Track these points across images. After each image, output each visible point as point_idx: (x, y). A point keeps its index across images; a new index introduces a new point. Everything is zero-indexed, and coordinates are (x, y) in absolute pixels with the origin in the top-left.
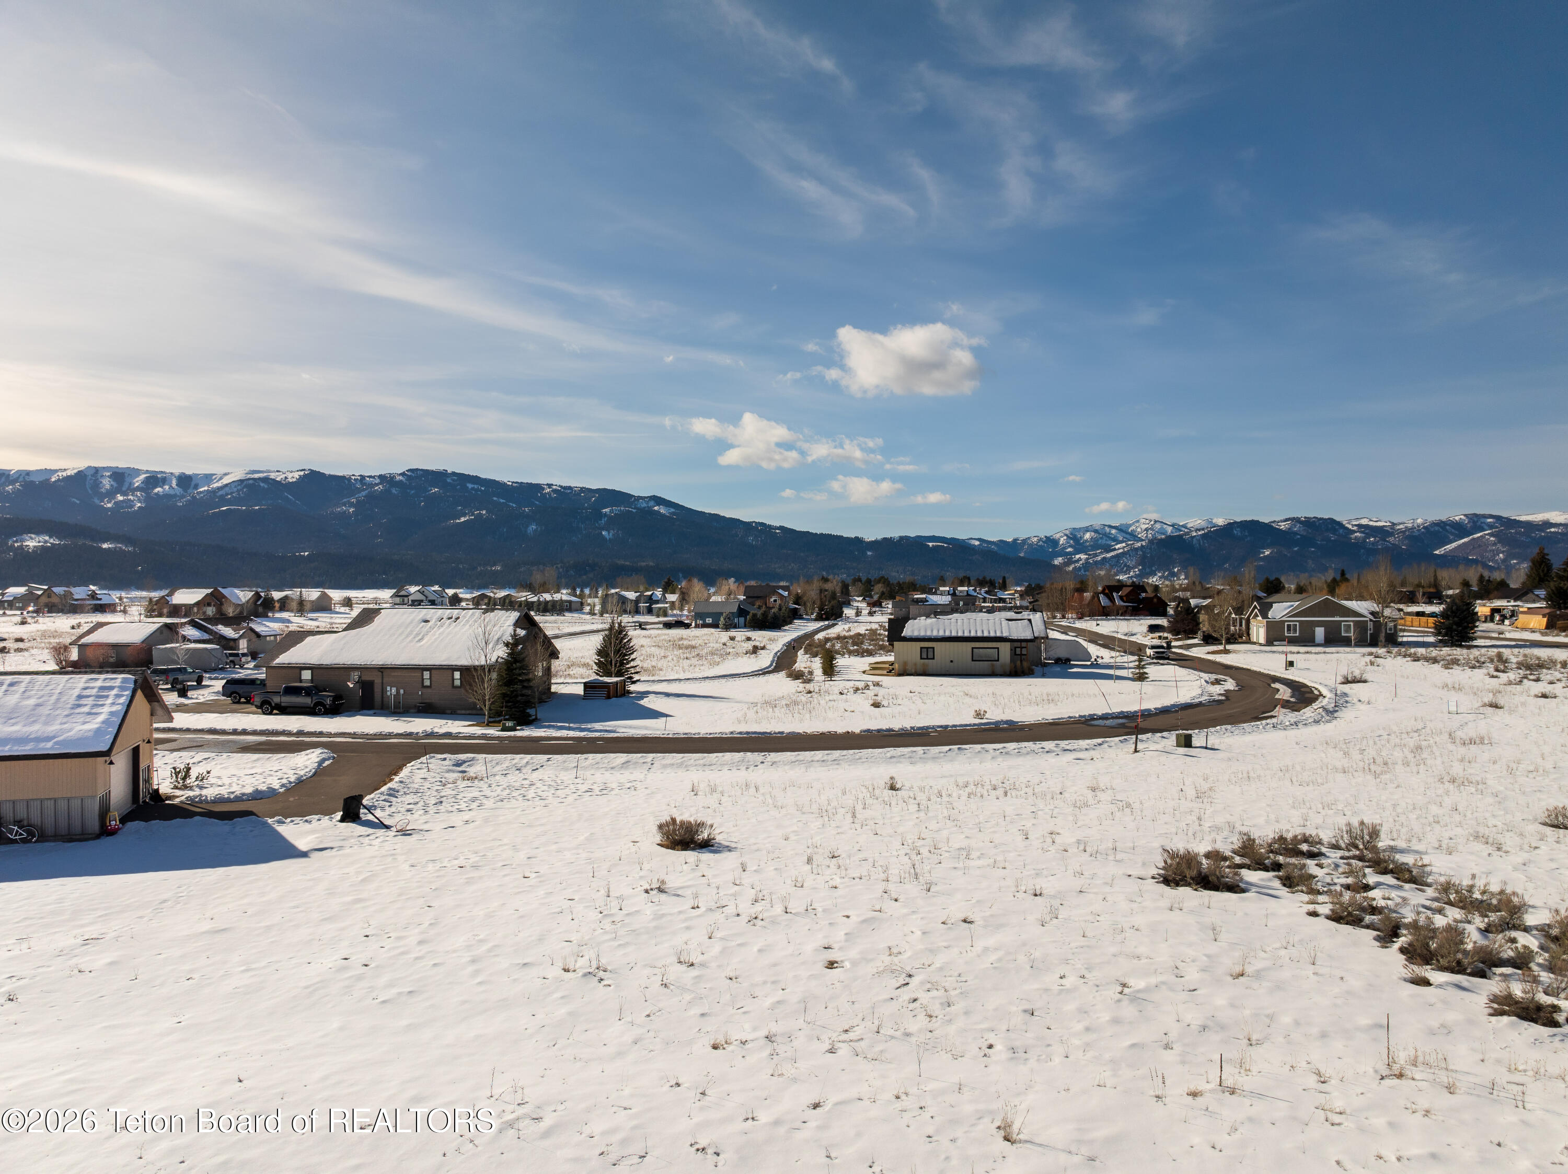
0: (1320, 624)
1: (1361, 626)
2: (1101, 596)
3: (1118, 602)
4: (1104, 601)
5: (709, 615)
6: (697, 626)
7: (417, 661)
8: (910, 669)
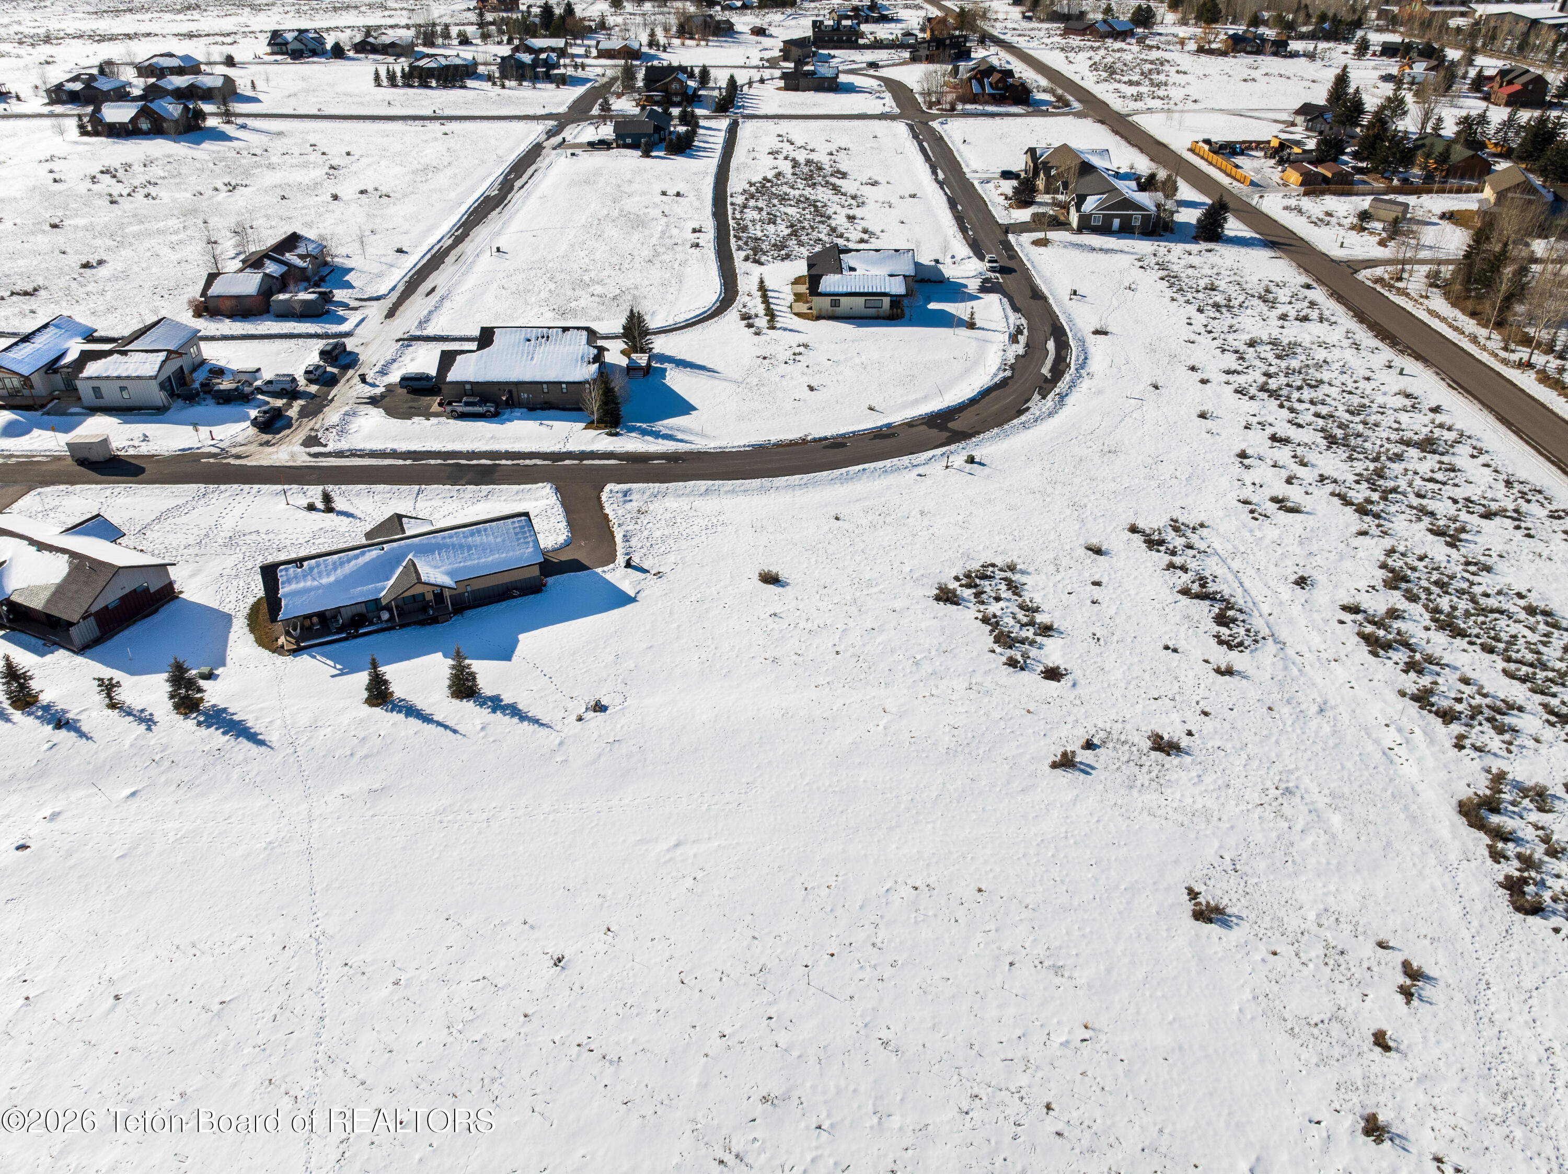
0: (1117, 216)
1: (1146, 218)
2: (974, 82)
3: (988, 90)
4: (975, 87)
5: (629, 136)
6: (618, 147)
7: (538, 379)
8: (824, 314)
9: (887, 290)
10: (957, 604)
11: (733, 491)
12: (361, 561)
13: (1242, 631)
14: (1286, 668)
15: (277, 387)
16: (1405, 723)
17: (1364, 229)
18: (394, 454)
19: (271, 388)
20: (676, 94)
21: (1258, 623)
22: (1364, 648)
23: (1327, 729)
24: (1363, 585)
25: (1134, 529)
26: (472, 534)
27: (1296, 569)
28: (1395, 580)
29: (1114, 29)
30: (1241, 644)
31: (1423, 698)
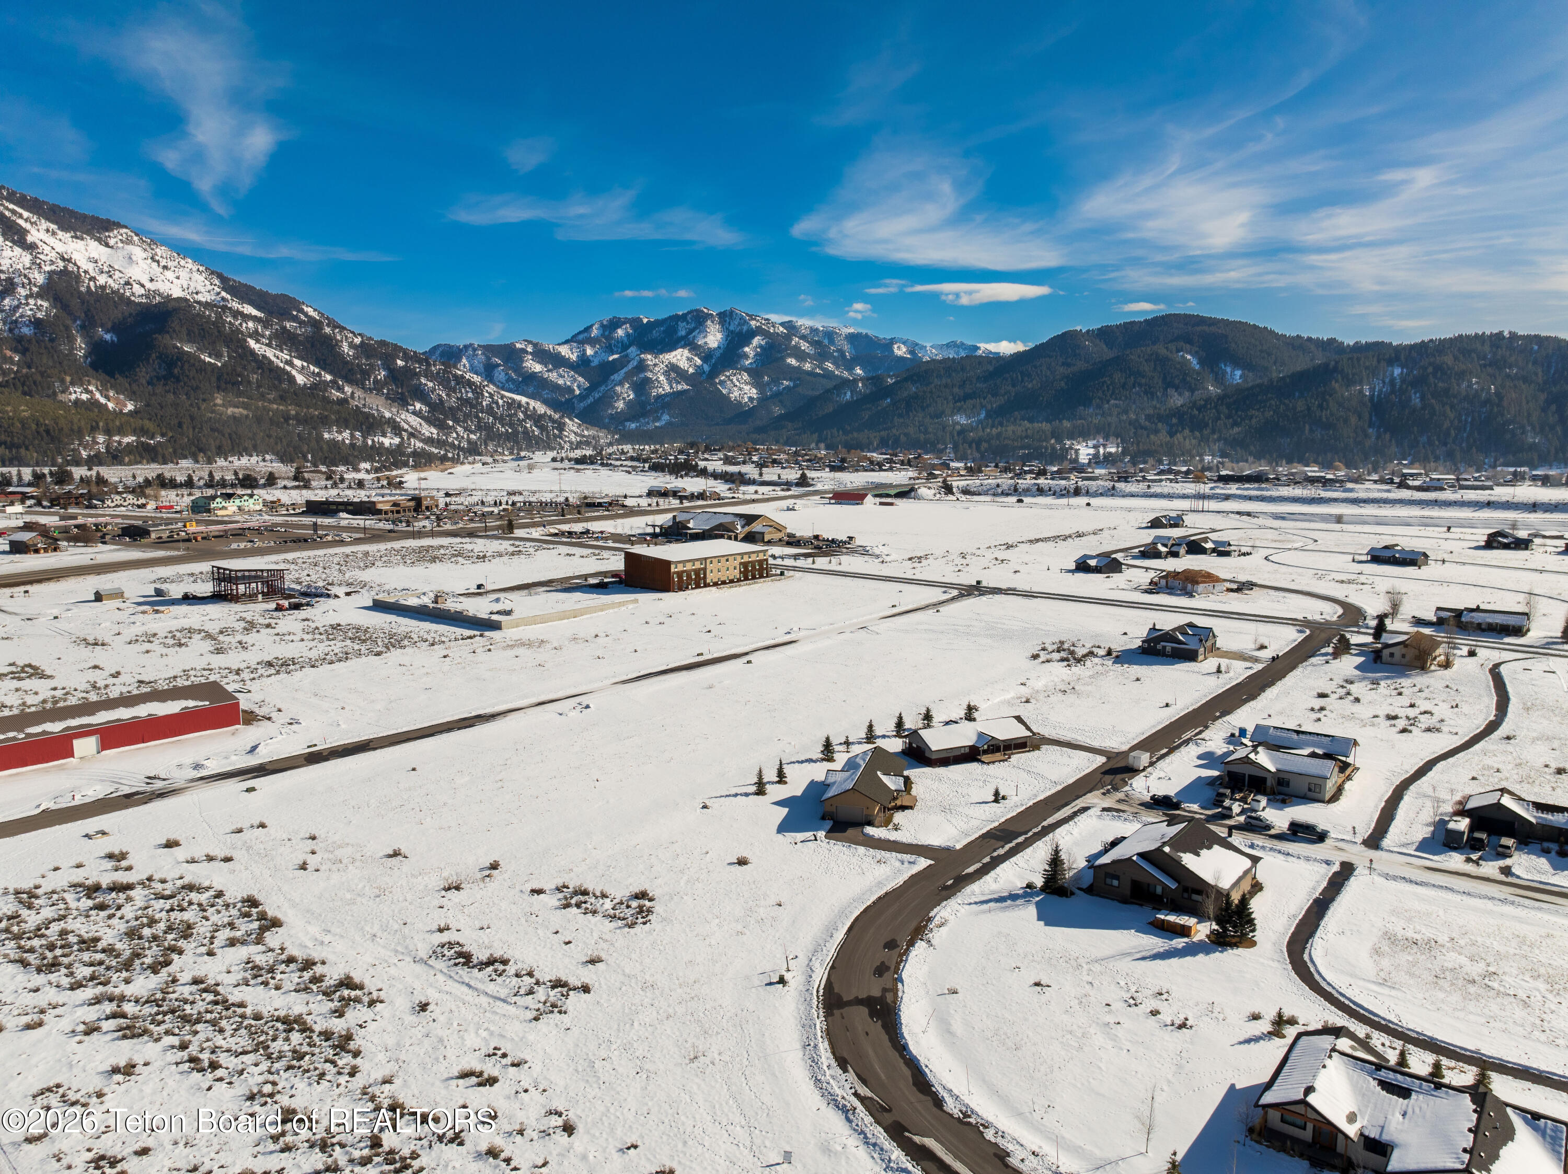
13: (447, 954)
14: (406, 947)
16: (319, 948)
21: (440, 965)
22: (357, 980)
23: (367, 928)
24: (371, 1026)
27: (434, 1015)
28: (343, 1043)
30: (443, 947)
31: (308, 964)
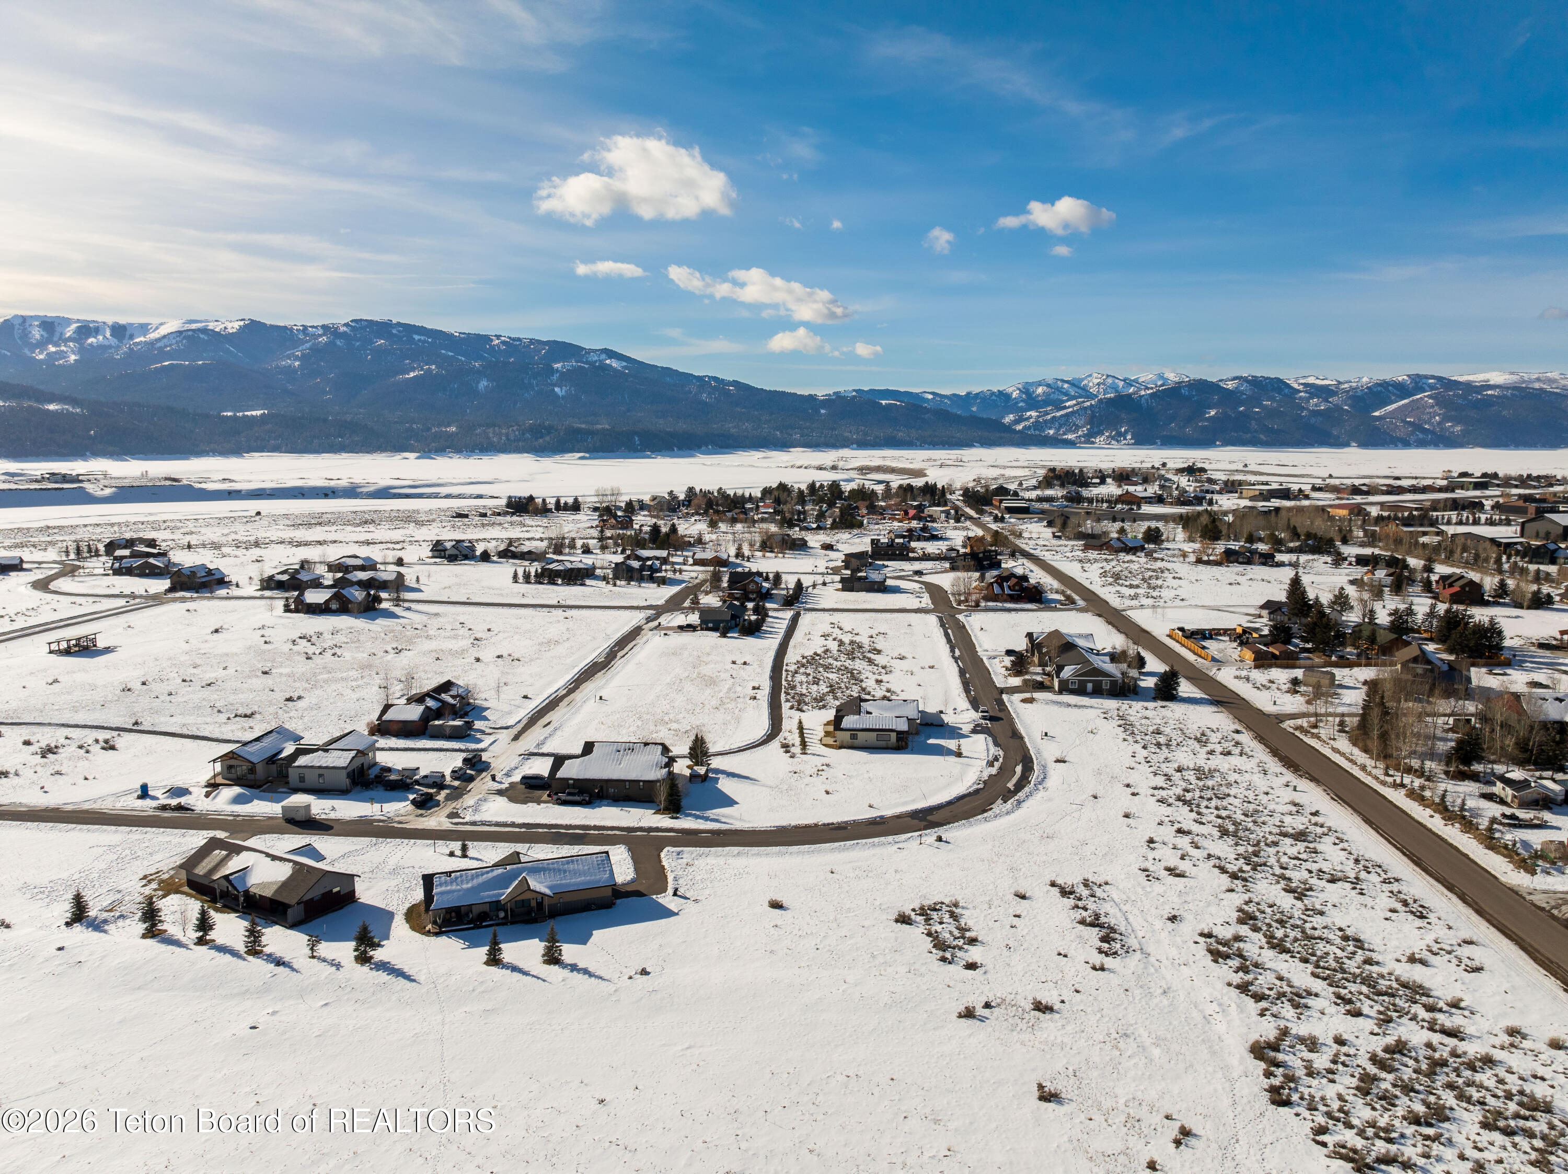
0: (1089, 682)
1: (1114, 684)
2: (995, 585)
3: (1007, 591)
4: (997, 589)
5: (711, 622)
6: (702, 629)
7: (622, 777)
8: (845, 744)
9: (894, 727)
10: (911, 924)
11: (758, 854)
12: (490, 875)
13: (1118, 946)
14: (1145, 968)
15: (430, 781)
16: (1226, 1000)
17: (1297, 692)
18: (513, 825)
19: (426, 781)
20: (752, 592)
21: (1132, 942)
22: (1209, 957)
23: (1166, 1002)
24: (1219, 921)
25: (1053, 884)
26: (568, 863)
27: (1171, 911)
28: (1246, 918)
29: (1127, 545)
30: (1116, 953)
31: (1243, 988)
